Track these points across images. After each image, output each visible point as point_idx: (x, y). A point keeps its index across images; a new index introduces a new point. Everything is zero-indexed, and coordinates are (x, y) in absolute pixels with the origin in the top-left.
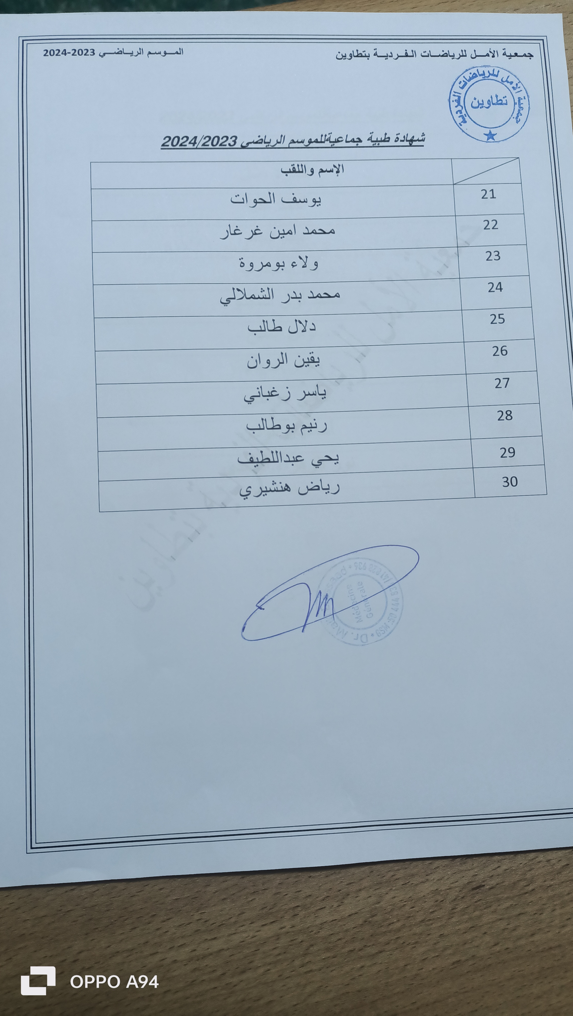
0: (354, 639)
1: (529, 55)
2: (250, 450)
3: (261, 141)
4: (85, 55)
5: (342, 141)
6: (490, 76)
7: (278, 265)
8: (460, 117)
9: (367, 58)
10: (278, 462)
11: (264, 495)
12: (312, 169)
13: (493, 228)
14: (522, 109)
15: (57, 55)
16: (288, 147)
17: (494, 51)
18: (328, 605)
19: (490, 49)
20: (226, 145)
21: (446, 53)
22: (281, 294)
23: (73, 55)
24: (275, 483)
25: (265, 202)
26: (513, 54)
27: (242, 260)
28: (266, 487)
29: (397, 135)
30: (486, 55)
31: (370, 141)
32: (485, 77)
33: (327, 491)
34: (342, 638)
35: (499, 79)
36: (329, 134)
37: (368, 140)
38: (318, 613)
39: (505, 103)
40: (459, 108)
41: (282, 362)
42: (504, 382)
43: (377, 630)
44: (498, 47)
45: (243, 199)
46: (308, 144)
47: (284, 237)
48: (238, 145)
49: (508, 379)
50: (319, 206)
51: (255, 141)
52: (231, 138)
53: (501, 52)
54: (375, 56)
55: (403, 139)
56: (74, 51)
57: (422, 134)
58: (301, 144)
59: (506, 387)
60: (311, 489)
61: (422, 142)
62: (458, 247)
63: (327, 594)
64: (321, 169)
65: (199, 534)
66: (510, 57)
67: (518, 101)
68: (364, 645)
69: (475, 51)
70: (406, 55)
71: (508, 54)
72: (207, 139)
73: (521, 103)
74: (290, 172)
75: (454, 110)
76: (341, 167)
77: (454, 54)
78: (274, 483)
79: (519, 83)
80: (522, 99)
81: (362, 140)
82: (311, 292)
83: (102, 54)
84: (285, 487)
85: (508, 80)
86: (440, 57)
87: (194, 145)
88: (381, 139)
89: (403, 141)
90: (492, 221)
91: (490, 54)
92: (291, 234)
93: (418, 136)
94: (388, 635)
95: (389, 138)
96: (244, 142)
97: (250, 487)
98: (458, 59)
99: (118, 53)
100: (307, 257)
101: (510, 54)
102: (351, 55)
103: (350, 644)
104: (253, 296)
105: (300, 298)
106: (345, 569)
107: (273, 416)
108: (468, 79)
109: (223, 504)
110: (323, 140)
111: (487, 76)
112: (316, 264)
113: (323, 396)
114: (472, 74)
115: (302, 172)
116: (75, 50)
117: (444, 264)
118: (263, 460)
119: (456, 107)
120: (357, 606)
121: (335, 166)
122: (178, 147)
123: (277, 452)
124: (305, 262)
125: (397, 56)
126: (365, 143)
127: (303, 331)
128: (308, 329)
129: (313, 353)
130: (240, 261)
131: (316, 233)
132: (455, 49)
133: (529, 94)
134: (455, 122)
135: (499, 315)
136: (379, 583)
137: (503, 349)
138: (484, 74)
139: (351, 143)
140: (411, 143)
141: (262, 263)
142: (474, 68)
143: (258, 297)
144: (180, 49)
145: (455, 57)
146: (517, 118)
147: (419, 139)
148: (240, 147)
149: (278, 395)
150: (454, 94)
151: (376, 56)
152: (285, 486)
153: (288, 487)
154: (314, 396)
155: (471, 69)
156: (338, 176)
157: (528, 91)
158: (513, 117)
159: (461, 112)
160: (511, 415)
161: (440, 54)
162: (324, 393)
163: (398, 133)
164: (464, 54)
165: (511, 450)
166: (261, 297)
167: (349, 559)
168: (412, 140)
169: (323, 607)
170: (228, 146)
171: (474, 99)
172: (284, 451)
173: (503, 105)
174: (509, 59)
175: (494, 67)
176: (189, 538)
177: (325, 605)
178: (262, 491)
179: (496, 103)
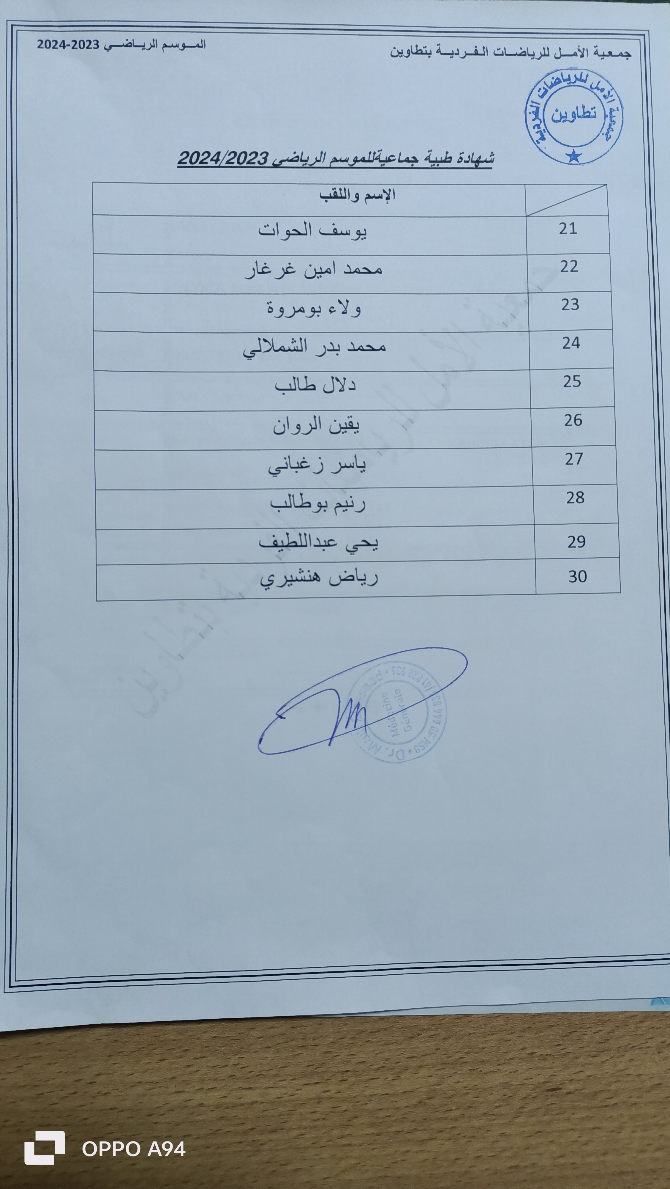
0: (389, 755)
1: (626, 54)
2: (274, 532)
3: (296, 159)
4: (88, 48)
5: (394, 160)
6: (577, 81)
7: (314, 311)
8: (537, 132)
9: (428, 56)
10: (306, 546)
11: (289, 585)
12: (357, 194)
13: (572, 271)
14: (614, 123)
15: (54, 48)
16: (329, 166)
17: (584, 49)
18: (360, 715)
19: (579, 46)
20: (254, 163)
21: (524, 52)
22: (315, 345)
23: (73, 48)
24: (303, 571)
25: (299, 234)
26: (606, 53)
27: (270, 305)
28: (291, 576)
29: (461, 154)
30: (572, 54)
31: (428, 161)
32: (570, 83)
33: (363, 582)
34: (375, 754)
35: (587, 85)
36: (379, 151)
37: (426, 159)
38: (347, 724)
39: (593, 116)
40: (537, 122)
41: (315, 427)
42: (576, 458)
43: (415, 746)
44: (589, 44)
45: (273, 230)
46: (353, 163)
47: (321, 277)
48: (269, 163)
49: (582, 454)
50: (364, 239)
51: (290, 159)
52: (261, 154)
53: (591, 52)
54: (437, 54)
55: (468, 159)
56: (74, 43)
57: (490, 154)
58: (345, 163)
59: (578, 464)
60: (344, 580)
61: (490, 163)
62: (528, 293)
63: (359, 702)
64: (368, 195)
65: (212, 629)
66: (602, 57)
67: (610, 113)
68: (400, 762)
69: (560, 49)
70: (476, 53)
71: (600, 53)
72: (233, 155)
73: (613, 115)
74: (331, 197)
75: (531, 124)
76: (392, 192)
77: (534, 52)
78: (301, 571)
79: (612, 90)
80: (614, 110)
81: (418, 159)
82: (352, 343)
83: (107, 47)
84: (314, 576)
85: (598, 86)
86: (516, 56)
87: (216, 163)
88: (441, 158)
89: (467, 162)
90: (571, 261)
91: (578, 52)
92: (330, 273)
93: (486, 156)
94: (428, 752)
95: (451, 158)
96: (276, 159)
97: (273, 575)
98: (539, 59)
99: (127, 46)
100: (347, 301)
101: (603, 53)
102: (409, 52)
103: (384, 761)
104: (282, 348)
105: (339, 350)
106: (381, 674)
107: (302, 491)
108: (549, 86)
109: (240, 594)
110: (371, 159)
111: (573, 81)
112: (358, 310)
113: (362, 469)
114: (555, 79)
115: (345, 198)
116: (76, 42)
117: (512, 314)
118: (289, 544)
119: (534, 120)
120: (394, 718)
121: (384, 192)
122: (197, 164)
123: (305, 535)
124: (346, 307)
125: (465, 54)
126: (422, 163)
127: (340, 391)
128: (346, 388)
129: (351, 417)
130: (268, 306)
131: (360, 273)
132: (536, 46)
133: (623, 104)
134: (532, 139)
135: (574, 376)
136: (420, 691)
137: (577, 418)
138: (569, 79)
139: (405, 162)
140: (477, 164)
141: (294, 308)
142: (557, 71)
143: (288, 349)
144: (202, 41)
145: (535, 57)
146: (607, 134)
147: (487, 160)
148: (272, 166)
149: (308, 467)
150: (531, 104)
151: (439, 53)
152: (314, 574)
153: (317, 576)
154: (351, 468)
155: (554, 72)
156: (387, 203)
157: (622, 100)
158: (602, 132)
159: (539, 127)
160: (583, 497)
161: (517, 53)
162: (363, 465)
163: (462, 152)
164: (547, 53)
165: (581, 539)
166: (292, 348)
167: (387, 662)
168: (479, 160)
169: (354, 717)
170: (257, 165)
171: (556, 111)
172: (315, 534)
173: (591, 118)
174: (602, 59)
175: (582, 69)
176: (200, 634)
177: (357, 715)
178: (287, 581)
179: (582, 116)
